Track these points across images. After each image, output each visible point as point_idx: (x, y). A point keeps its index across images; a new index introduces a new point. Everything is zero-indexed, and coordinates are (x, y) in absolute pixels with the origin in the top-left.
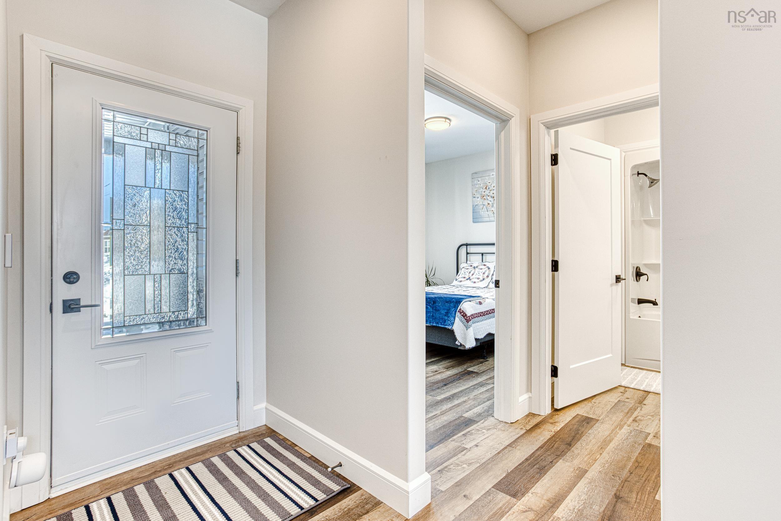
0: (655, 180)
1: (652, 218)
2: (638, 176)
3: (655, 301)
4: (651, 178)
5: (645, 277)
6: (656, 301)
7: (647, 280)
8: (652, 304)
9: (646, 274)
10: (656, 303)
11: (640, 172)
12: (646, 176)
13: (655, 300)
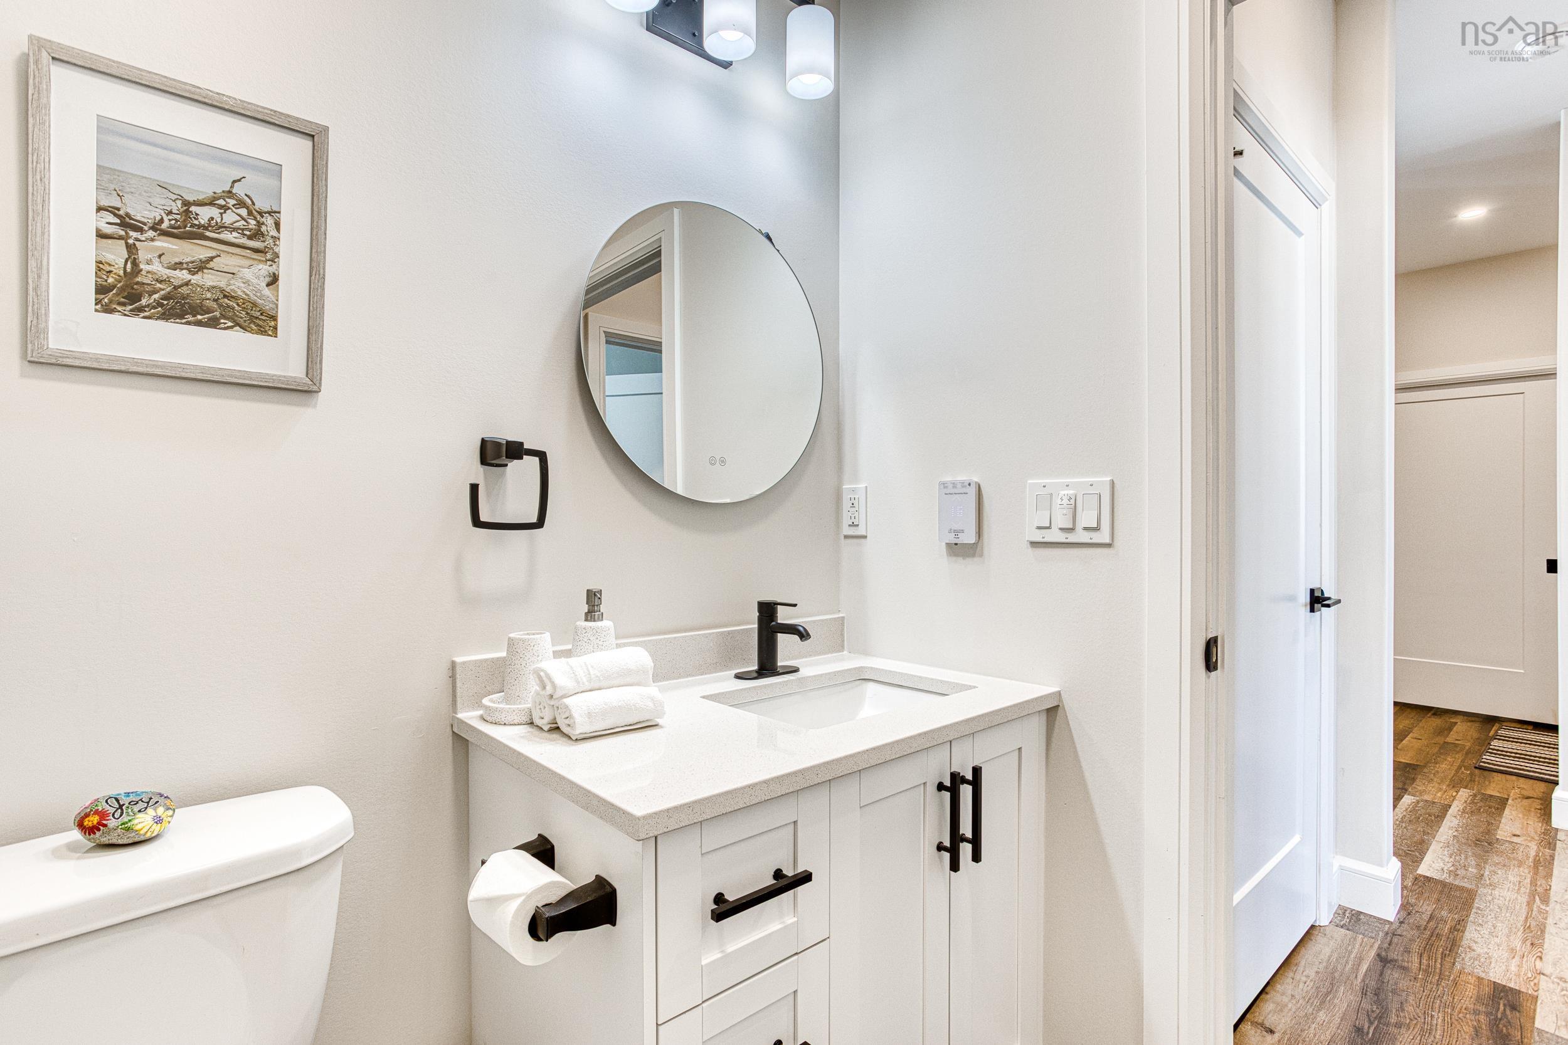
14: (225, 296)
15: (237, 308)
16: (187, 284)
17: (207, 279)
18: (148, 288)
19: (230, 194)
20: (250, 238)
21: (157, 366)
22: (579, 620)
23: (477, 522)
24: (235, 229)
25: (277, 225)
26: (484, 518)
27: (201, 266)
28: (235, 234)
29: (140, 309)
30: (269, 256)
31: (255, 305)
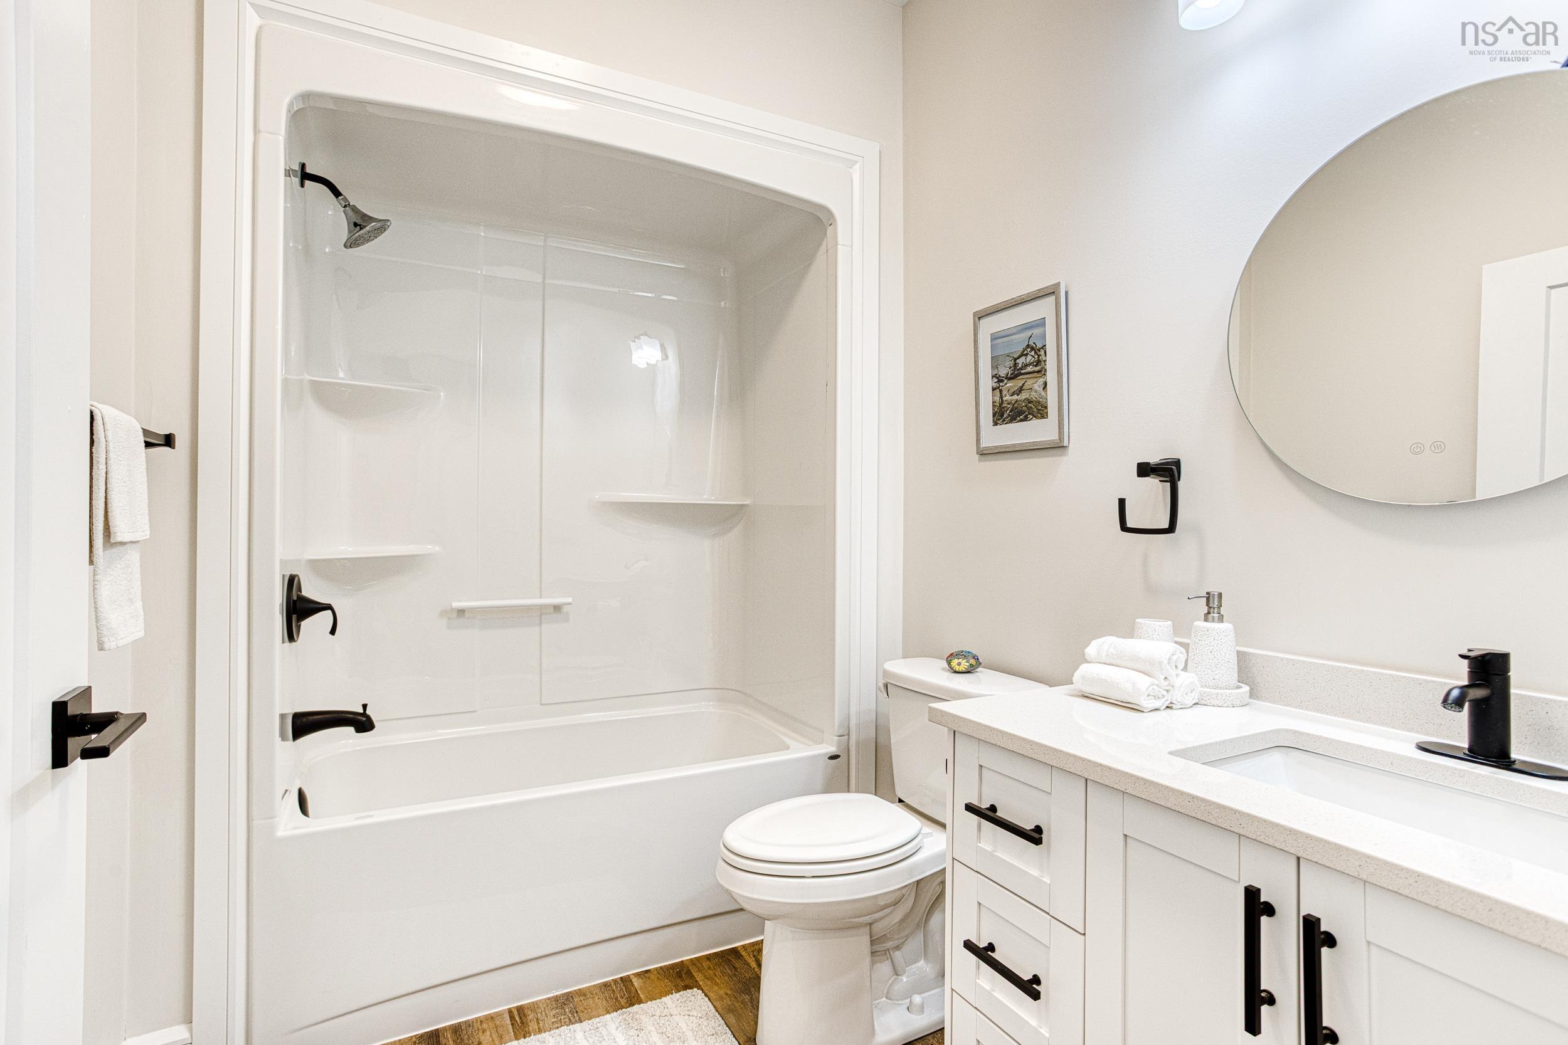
0: (369, 219)
1: (340, 379)
2: (302, 185)
3: (364, 714)
4: (355, 210)
5: (325, 617)
6: (368, 712)
7: (333, 632)
8: (351, 729)
9: (329, 607)
10: (369, 718)
11: (308, 170)
12: (337, 193)
13: (365, 706)
14: (1029, 402)
15: (1034, 407)
16: (1017, 401)
17: (1024, 396)
18: (1006, 409)
19: (1028, 346)
20: (1036, 366)
21: (1008, 447)
22: (1198, 620)
23: (1124, 528)
24: (1030, 364)
25: (1045, 353)
26: (1129, 525)
27: (1020, 390)
28: (1031, 367)
29: (1004, 420)
30: (1043, 373)
31: (1039, 402)
